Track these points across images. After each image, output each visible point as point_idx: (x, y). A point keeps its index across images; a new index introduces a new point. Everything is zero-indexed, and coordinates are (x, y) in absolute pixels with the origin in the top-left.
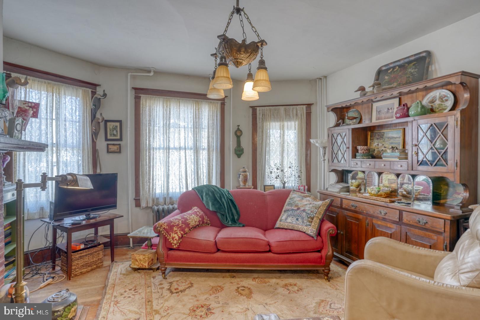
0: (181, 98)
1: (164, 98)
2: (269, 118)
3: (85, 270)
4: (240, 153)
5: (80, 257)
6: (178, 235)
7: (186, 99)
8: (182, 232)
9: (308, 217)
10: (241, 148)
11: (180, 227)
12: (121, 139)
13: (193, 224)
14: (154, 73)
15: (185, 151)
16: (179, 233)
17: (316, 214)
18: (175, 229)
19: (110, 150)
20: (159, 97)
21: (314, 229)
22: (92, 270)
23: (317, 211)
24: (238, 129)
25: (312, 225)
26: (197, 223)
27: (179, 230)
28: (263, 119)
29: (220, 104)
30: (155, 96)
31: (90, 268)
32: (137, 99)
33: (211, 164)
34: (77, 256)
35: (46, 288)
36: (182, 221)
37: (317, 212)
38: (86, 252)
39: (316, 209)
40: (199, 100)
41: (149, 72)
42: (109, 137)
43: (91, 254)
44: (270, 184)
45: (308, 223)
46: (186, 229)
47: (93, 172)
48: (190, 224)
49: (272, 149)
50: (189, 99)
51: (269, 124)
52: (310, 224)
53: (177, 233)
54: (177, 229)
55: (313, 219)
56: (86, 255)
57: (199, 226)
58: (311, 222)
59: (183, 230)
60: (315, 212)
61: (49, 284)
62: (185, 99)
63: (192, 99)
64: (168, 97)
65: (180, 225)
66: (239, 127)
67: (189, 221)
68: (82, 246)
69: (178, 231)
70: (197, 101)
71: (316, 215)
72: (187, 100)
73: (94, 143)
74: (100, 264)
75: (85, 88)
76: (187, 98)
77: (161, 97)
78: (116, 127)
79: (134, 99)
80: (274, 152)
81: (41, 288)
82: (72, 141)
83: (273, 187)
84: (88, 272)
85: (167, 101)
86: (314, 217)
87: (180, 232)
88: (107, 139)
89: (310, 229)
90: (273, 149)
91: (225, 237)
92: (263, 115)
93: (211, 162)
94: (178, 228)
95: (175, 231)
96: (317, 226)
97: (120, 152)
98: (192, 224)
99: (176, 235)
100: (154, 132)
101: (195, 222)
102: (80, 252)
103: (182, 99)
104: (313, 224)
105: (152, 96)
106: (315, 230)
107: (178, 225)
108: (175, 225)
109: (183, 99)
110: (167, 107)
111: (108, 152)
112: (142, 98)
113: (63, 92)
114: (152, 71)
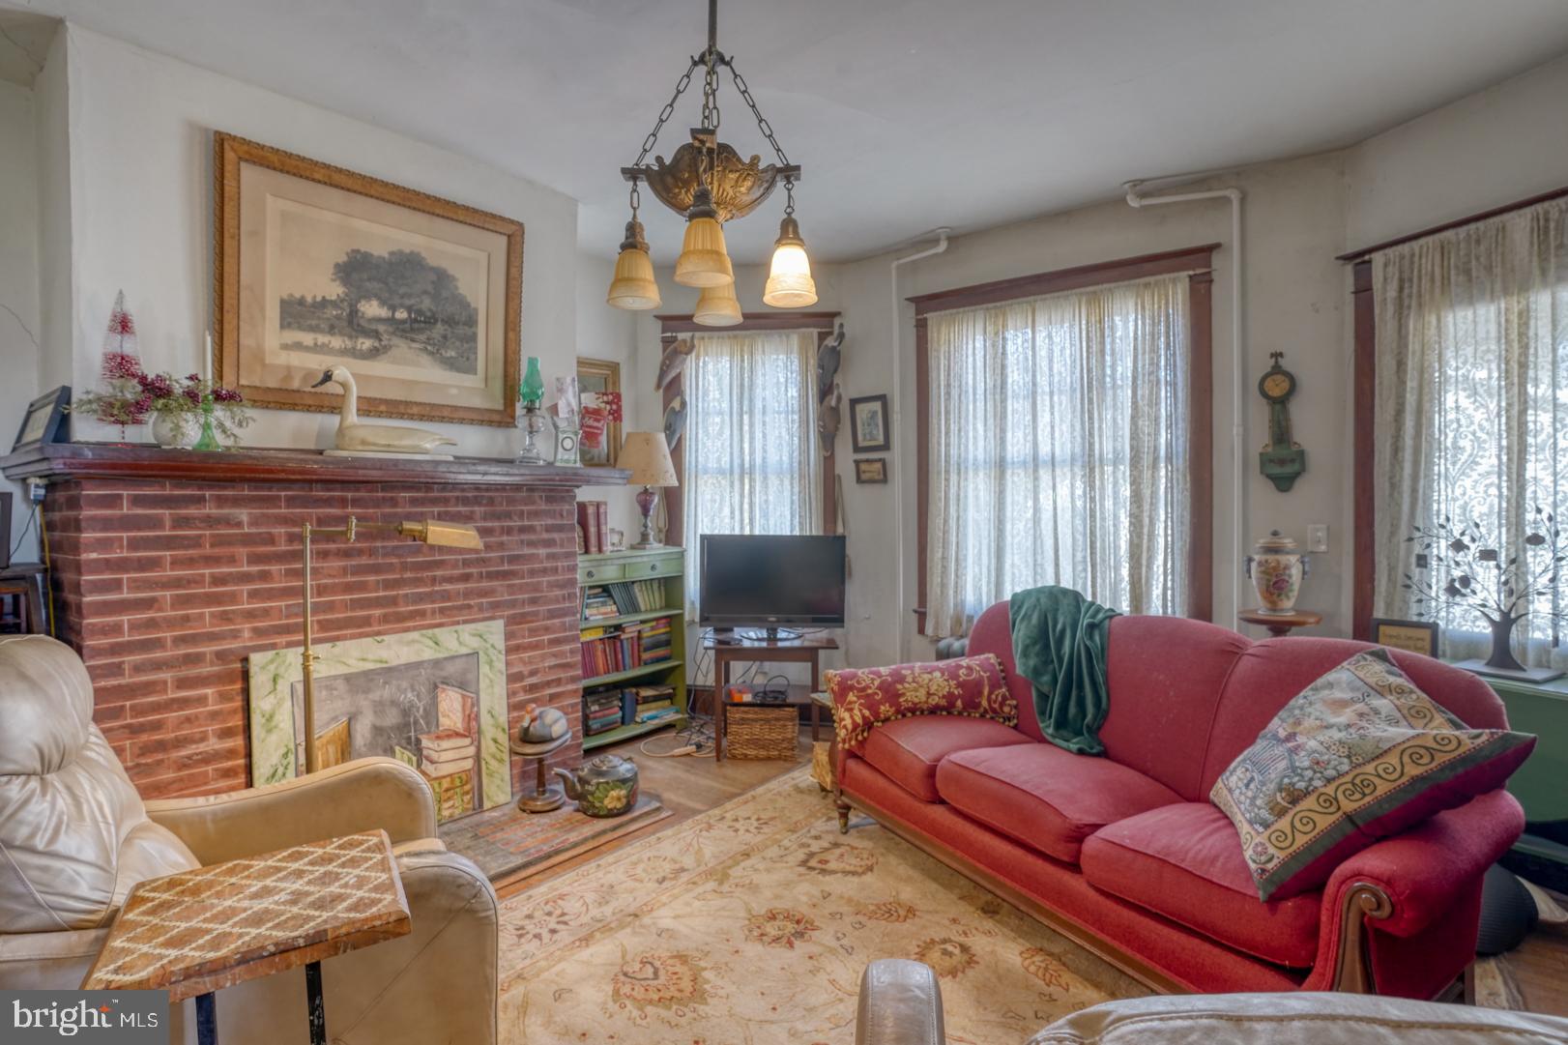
0: (1039, 297)
1: (987, 309)
2: (1437, 291)
3: (754, 752)
4: (1289, 469)
5: (743, 719)
6: (852, 717)
7: (1056, 294)
8: (867, 713)
9: (1282, 780)
10: (1295, 448)
11: (868, 696)
12: (886, 446)
13: (916, 700)
14: (949, 244)
15: (1053, 470)
16: (856, 712)
17: (1329, 781)
18: (851, 697)
19: (864, 477)
20: (973, 308)
21: (1272, 850)
22: (769, 759)
23: (1345, 767)
24: (1277, 370)
25: (1276, 826)
26: (934, 701)
27: (861, 704)
28: (1406, 303)
29: (1187, 280)
30: (961, 310)
31: (763, 753)
32: (921, 326)
33: (1146, 514)
34: (737, 716)
35: (683, 759)
36: (882, 683)
37: (1341, 775)
38: (756, 713)
39: (1349, 757)
40: (1100, 287)
41: (936, 241)
42: (862, 443)
43: (767, 721)
44: (1415, 619)
45: (1264, 814)
46: (882, 708)
47: (825, 530)
48: (903, 694)
49: (1455, 442)
50: (1066, 293)
51: (1434, 320)
52: (1272, 818)
53: (850, 710)
54: (855, 699)
55: (1294, 802)
56: (756, 720)
57: (949, 713)
58: (1281, 813)
59: (872, 706)
60: (1331, 773)
61: (688, 755)
62: (1052, 295)
63: (1074, 291)
64: (998, 304)
65: (870, 691)
66: (1282, 362)
67: (907, 685)
68: (747, 698)
69: (857, 705)
70: (1095, 293)
71: (1330, 790)
72: (1058, 297)
73: (829, 462)
74: (789, 753)
75: (803, 330)
76: (1058, 291)
77: (978, 307)
78: (875, 412)
79: (915, 330)
80: (1464, 458)
81: (673, 756)
82: (778, 458)
83: (1426, 634)
84: (757, 759)
85: (996, 316)
86: (1307, 793)
87: (860, 710)
88: (857, 449)
89: (1257, 840)
90: (1461, 443)
91: (962, 763)
92: (1401, 281)
93: (1146, 507)
94: (859, 698)
95: (850, 703)
96: (1301, 840)
97: (885, 480)
98: (912, 695)
99: (846, 715)
100: (960, 418)
101: (929, 694)
102: (742, 708)
103: (1044, 296)
104: (1284, 823)
105: (955, 311)
106: (1280, 855)
107: (863, 689)
108: (857, 689)
109: (1047, 296)
110: (996, 334)
111: (859, 480)
112: (929, 323)
113: (760, 349)
114: (943, 237)
